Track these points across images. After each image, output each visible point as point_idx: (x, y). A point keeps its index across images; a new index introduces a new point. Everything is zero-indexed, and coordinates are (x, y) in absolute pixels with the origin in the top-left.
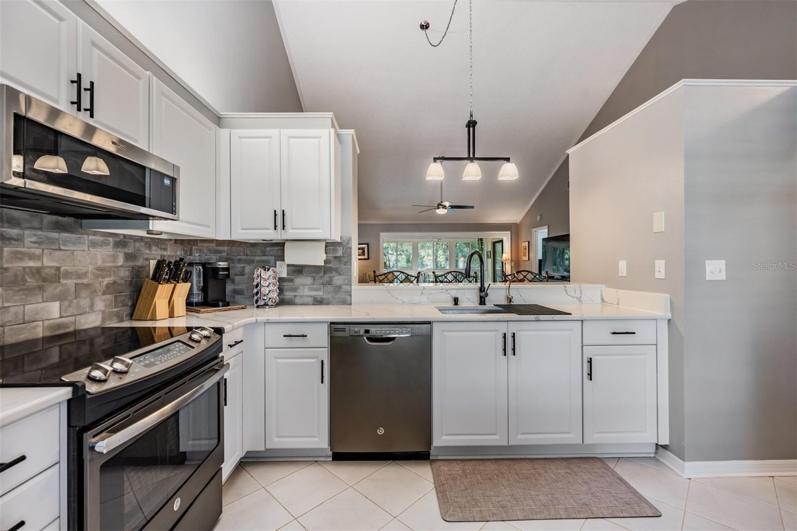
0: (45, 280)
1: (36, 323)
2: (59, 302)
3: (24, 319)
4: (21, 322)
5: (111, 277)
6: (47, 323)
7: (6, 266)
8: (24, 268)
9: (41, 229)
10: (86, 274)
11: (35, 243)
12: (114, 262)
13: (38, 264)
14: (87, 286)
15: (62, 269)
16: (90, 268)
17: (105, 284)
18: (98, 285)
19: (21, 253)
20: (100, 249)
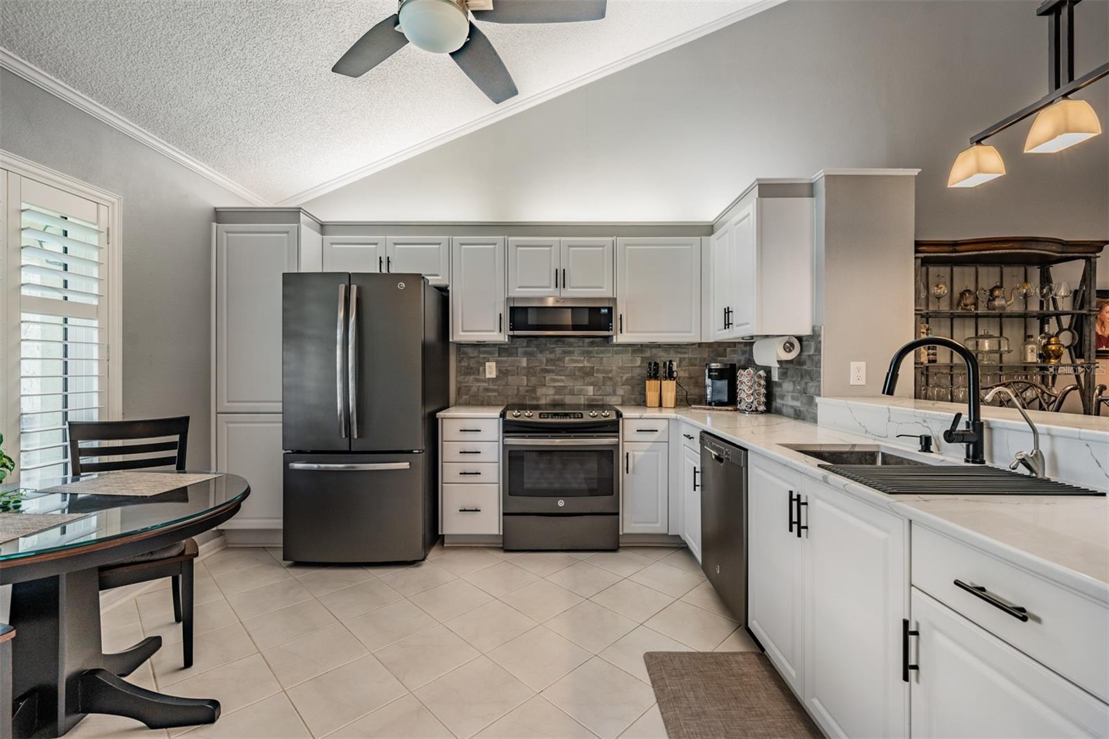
0: (584, 374)
1: (580, 395)
2: (593, 386)
4: (573, 394)
5: (629, 374)
7: (566, 366)
8: (575, 367)
9: (583, 347)
10: (611, 371)
11: (581, 353)
12: (632, 364)
13: (581, 365)
14: (610, 379)
15: (596, 368)
16: (614, 368)
17: (624, 378)
18: (619, 379)
19: (573, 360)
20: (621, 355)
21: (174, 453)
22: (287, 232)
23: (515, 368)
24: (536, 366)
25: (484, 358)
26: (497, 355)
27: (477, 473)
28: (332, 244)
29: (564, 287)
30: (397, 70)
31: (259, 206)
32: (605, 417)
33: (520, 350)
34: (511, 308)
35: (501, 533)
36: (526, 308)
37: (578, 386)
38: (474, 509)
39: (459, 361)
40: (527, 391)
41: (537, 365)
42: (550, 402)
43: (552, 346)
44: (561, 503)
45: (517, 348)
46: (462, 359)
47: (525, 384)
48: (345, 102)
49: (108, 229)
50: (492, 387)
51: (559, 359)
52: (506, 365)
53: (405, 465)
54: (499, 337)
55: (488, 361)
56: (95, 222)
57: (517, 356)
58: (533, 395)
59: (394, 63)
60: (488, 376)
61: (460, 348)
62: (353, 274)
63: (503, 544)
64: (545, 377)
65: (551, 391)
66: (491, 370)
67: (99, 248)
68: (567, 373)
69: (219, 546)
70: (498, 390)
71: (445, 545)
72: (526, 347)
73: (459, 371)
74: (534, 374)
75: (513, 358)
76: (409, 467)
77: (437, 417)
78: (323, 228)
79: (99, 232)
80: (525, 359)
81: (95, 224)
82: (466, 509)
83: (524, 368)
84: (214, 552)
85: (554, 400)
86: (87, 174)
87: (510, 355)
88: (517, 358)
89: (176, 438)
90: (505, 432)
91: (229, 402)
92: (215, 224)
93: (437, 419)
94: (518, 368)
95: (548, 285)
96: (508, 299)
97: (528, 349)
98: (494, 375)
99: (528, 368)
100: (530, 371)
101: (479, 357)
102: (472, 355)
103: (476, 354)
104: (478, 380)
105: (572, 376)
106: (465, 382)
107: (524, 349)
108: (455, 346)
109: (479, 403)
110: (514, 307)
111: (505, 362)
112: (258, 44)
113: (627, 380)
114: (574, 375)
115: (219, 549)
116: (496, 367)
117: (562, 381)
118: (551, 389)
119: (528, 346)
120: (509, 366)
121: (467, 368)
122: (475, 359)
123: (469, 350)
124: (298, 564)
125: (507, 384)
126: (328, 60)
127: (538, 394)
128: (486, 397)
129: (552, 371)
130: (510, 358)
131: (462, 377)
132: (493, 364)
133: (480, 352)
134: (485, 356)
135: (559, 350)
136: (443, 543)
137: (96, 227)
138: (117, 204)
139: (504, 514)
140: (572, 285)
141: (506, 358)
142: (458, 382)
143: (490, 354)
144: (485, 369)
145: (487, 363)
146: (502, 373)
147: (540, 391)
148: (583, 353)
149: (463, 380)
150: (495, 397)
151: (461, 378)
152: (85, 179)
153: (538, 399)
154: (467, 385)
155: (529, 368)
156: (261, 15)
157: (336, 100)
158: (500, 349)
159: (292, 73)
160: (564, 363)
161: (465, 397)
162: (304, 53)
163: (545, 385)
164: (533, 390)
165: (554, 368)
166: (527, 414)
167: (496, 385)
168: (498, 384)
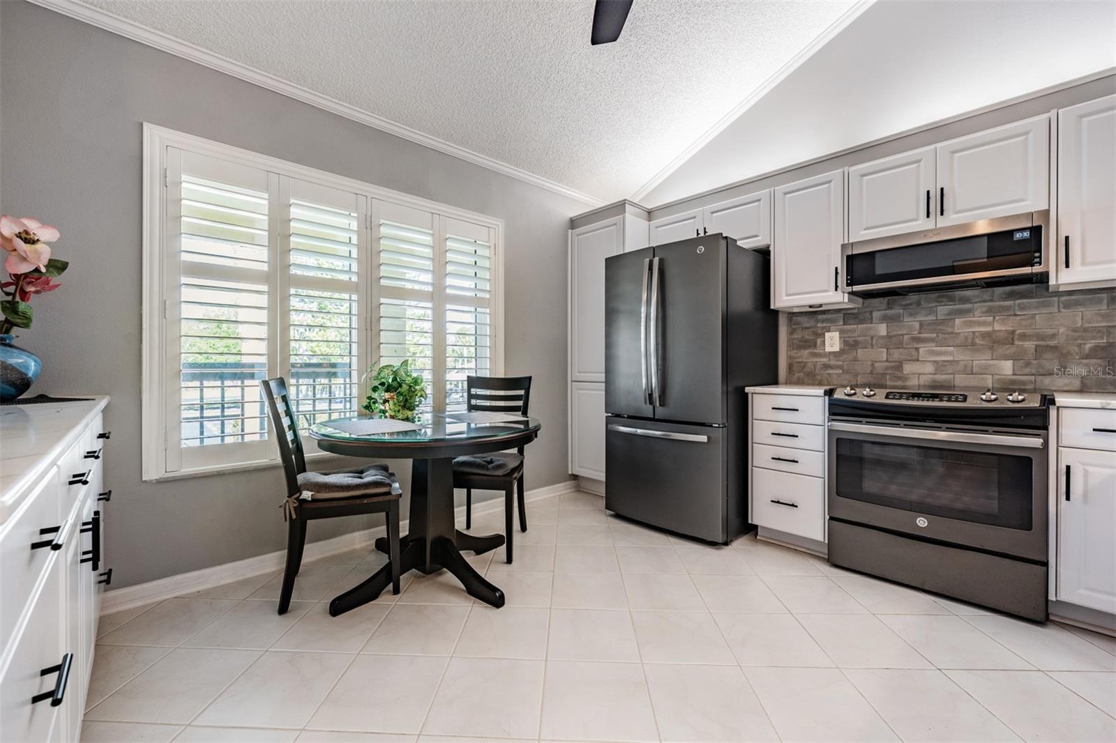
0: (995, 342)
1: (984, 376)
2: (1011, 361)
3: (972, 371)
4: (970, 373)
5: (1103, 338)
6: (997, 377)
7: (957, 331)
8: (974, 333)
9: (992, 300)
10: (1053, 336)
11: (986, 312)
12: (1108, 322)
13: (989, 329)
14: (1054, 348)
15: (1018, 332)
16: (1062, 330)
17: (1088, 346)
18: (1077, 350)
19: (971, 322)
20: (1081, 309)
21: (520, 403)
22: (615, 224)
23: (869, 338)
24: (903, 335)
25: (823, 328)
26: (842, 323)
27: (794, 461)
28: (657, 227)
29: (942, 214)
30: (696, 24)
31: (598, 207)
32: (1013, 402)
33: (875, 314)
34: (848, 257)
35: (826, 542)
36: (873, 254)
37: (981, 360)
38: (791, 503)
39: (791, 332)
40: (887, 368)
41: (905, 332)
42: (927, 384)
43: (932, 305)
44: (922, 522)
45: (871, 313)
46: (794, 329)
47: (885, 359)
48: (654, 84)
49: (495, 244)
50: (833, 362)
51: (943, 322)
52: (856, 335)
53: (704, 438)
54: (838, 298)
55: (829, 331)
56: (487, 240)
57: (872, 323)
58: (898, 374)
59: (692, 19)
60: (828, 349)
61: (791, 317)
62: (657, 247)
63: (828, 555)
64: (917, 349)
65: (929, 368)
66: (832, 341)
67: (489, 258)
68: (958, 342)
69: (573, 488)
70: (843, 366)
71: (758, 537)
72: (886, 310)
73: (791, 345)
74: (900, 345)
75: (865, 325)
76: (706, 441)
77: (746, 391)
78: (650, 214)
79: (489, 247)
80: (884, 325)
81: (487, 242)
82: (781, 501)
83: (882, 337)
84: (569, 491)
85: (934, 381)
86: (482, 209)
87: (862, 322)
88: (872, 325)
89: (522, 392)
90: (831, 413)
91: (579, 372)
92: (570, 231)
93: (747, 394)
94: (872, 338)
95: (914, 216)
96: (844, 247)
97: (889, 312)
98: (836, 348)
99: (889, 337)
100: (891, 341)
101: (815, 327)
102: (807, 325)
103: (812, 323)
104: (815, 355)
105: (969, 344)
106: (799, 357)
107: (883, 312)
108: (786, 316)
109: (817, 383)
110: (853, 255)
111: (855, 331)
112: (567, 62)
113: (1091, 349)
114: (973, 344)
115: (572, 490)
116: (840, 338)
117: (951, 354)
118: (928, 364)
119: (889, 307)
120: (859, 337)
121: (801, 341)
122: (810, 330)
123: (804, 320)
124: (618, 516)
125: (855, 360)
126: (626, 47)
127: (905, 372)
128: (826, 375)
129: (932, 340)
130: (860, 326)
131: (795, 351)
132: (836, 335)
133: (818, 321)
134: (824, 325)
135: (943, 310)
136: (756, 534)
137: (488, 244)
138: (500, 227)
139: (831, 518)
140: (958, 208)
141: (855, 326)
142: (790, 357)
143: (832, 323)
144: (824, 342)
145: (826, 334)
146: (850, 345)
147: (908, 368)
148: (990, 311)
149: (795, 355)
150: (838, 375)
151: (793, 353)
152: (482, 212)
153: (905, 379)
154: (800, 360)
155: (891, 337)
156: (562, 33)
157: (645, 86)
158: (846, 316)
159: (600, 76)
160: (954, 328)
161: (797, 375)
162: (605, 52)
163: (918, 360)
164: (899, 367)
165: (935, 335)
166: (865, 393)
167: (840, 361)
168: (841, 358)
